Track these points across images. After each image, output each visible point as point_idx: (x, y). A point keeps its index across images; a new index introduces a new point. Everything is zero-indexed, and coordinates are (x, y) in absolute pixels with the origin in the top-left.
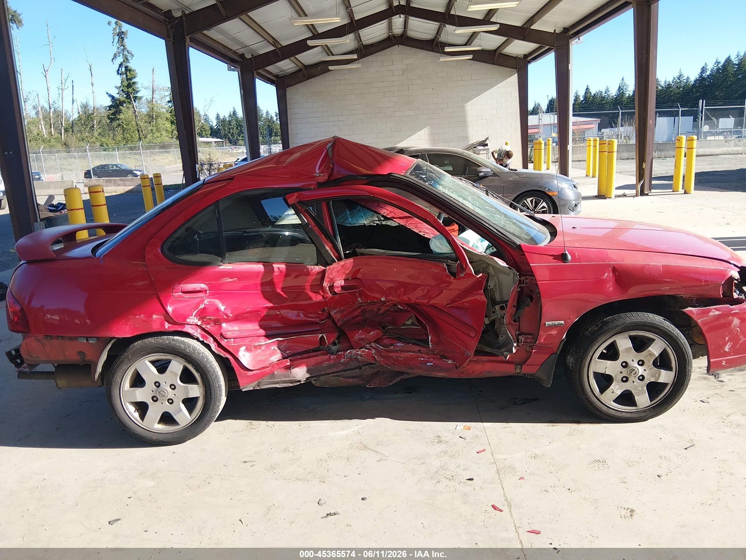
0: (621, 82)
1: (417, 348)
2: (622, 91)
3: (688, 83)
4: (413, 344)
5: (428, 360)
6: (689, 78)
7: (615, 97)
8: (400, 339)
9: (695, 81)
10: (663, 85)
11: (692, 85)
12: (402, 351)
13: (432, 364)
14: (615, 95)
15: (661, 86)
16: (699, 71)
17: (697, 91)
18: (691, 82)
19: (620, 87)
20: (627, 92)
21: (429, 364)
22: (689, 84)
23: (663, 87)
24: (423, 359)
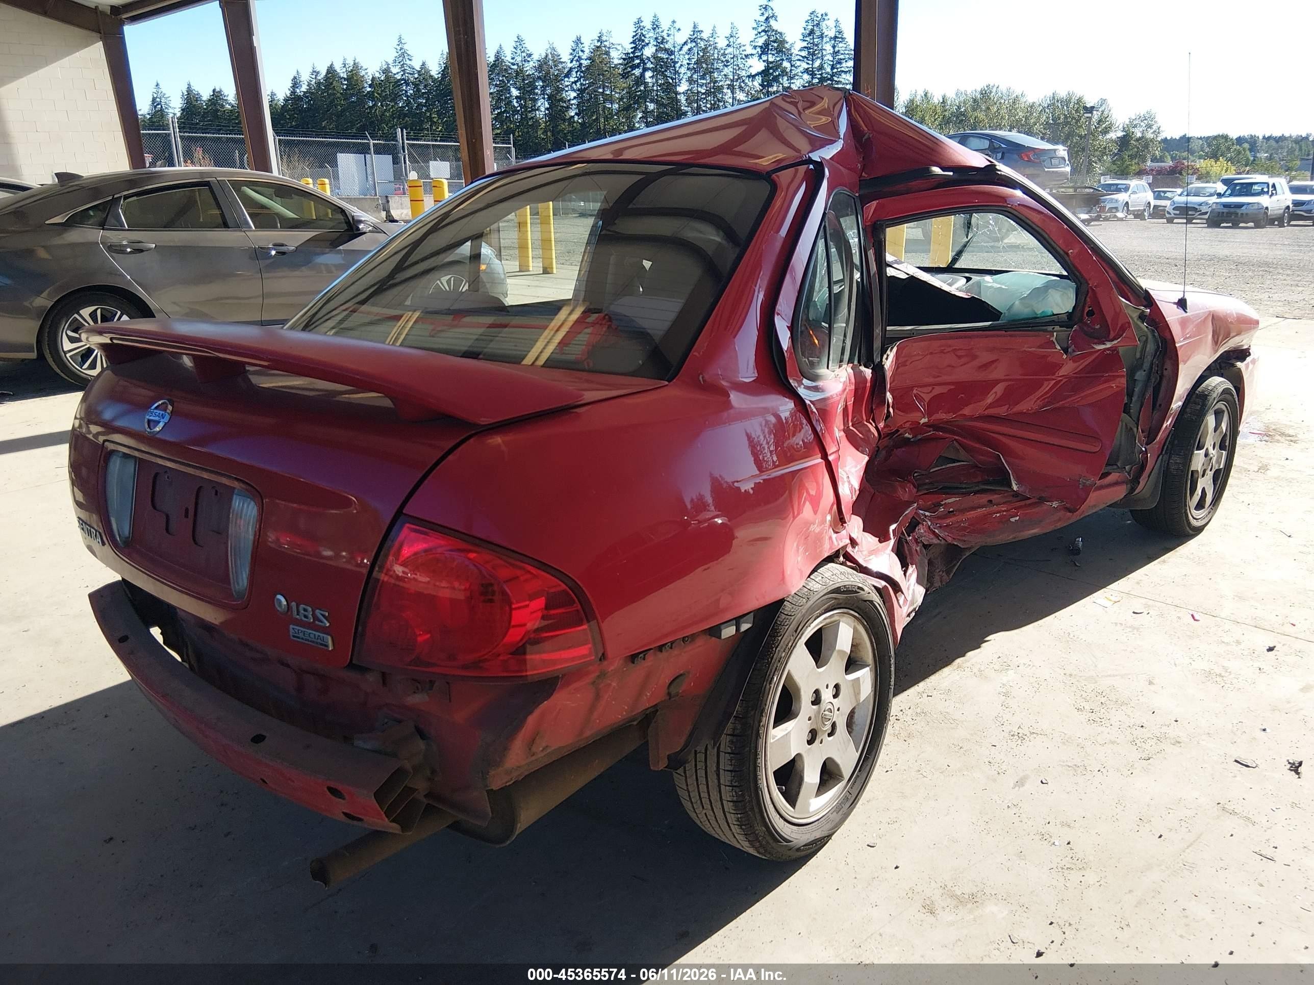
0: (155, 90)
1: (984, 499)
2: (160, 106)
3: (275, 102)
4: (976, 493)
5: (1009, 513)
6: (275, 95)
7: (148, 117)
8: (949, 491)
9: (286, 100)
10: (233, 102)
11: (283, 106)
12: (963, 511)
13: (1017, 518)
14: (149, 114)
15: (230, 104)
16: (289, 84)
17: (292, 118)
18: (278, 100)
19: (154, 100)
20: (170, 110)
21: (1013, 520)
22: (276, 104)
23: (233, 106)
24: (998, 515)
